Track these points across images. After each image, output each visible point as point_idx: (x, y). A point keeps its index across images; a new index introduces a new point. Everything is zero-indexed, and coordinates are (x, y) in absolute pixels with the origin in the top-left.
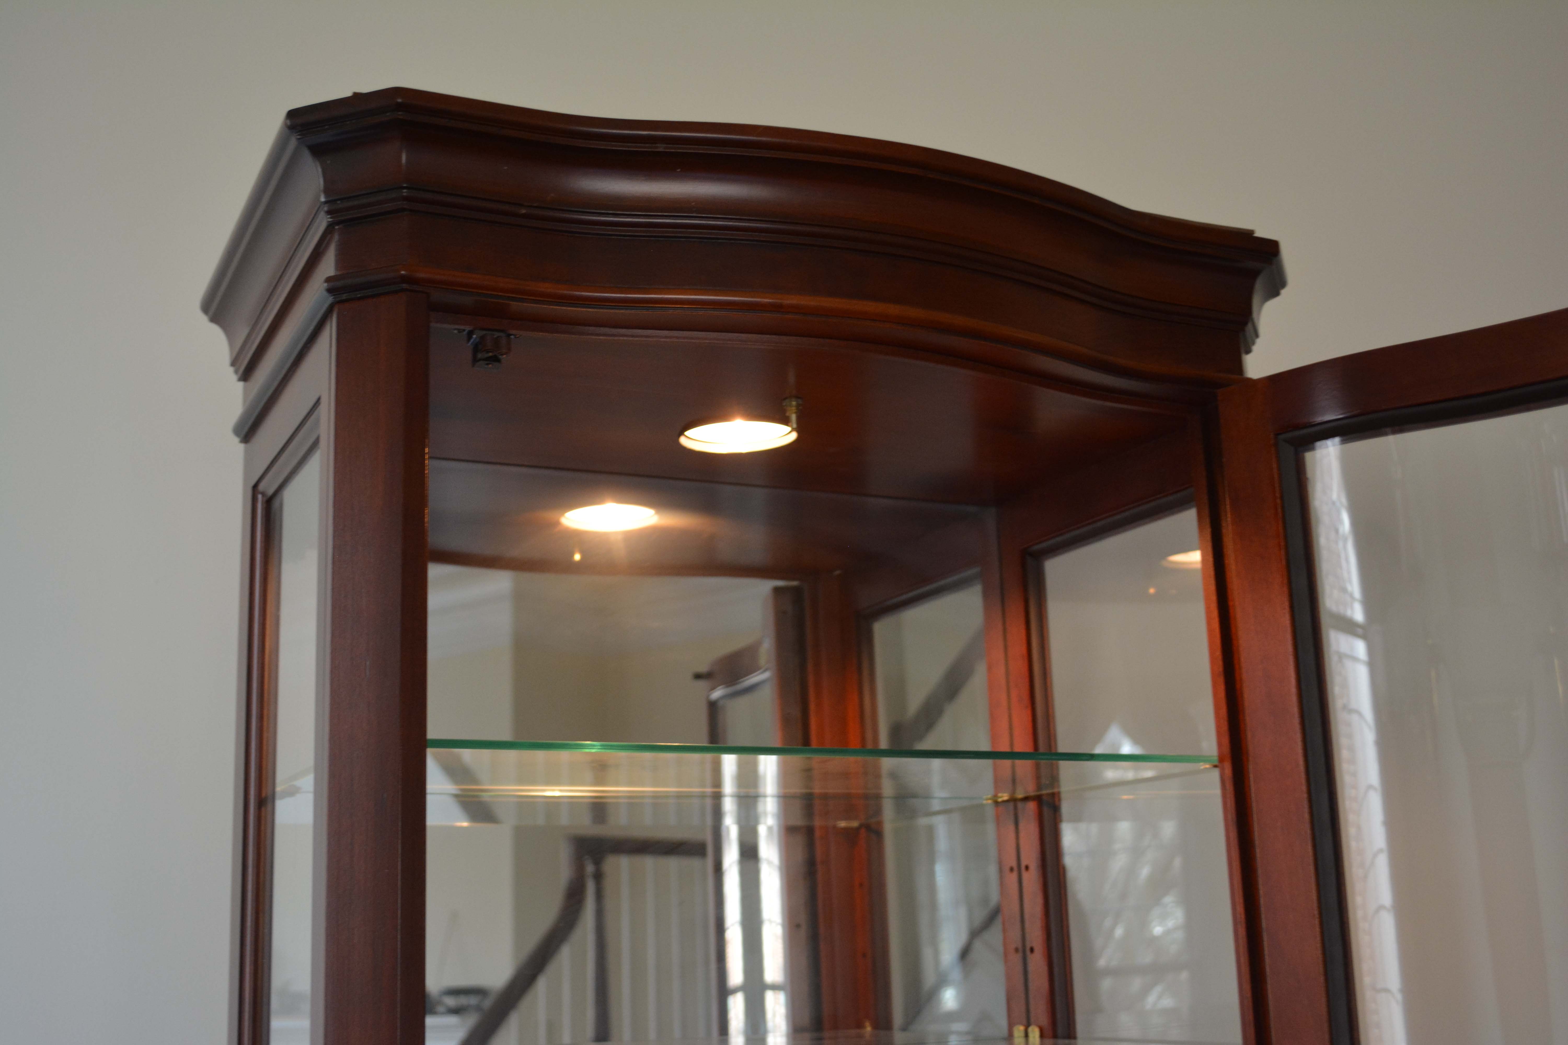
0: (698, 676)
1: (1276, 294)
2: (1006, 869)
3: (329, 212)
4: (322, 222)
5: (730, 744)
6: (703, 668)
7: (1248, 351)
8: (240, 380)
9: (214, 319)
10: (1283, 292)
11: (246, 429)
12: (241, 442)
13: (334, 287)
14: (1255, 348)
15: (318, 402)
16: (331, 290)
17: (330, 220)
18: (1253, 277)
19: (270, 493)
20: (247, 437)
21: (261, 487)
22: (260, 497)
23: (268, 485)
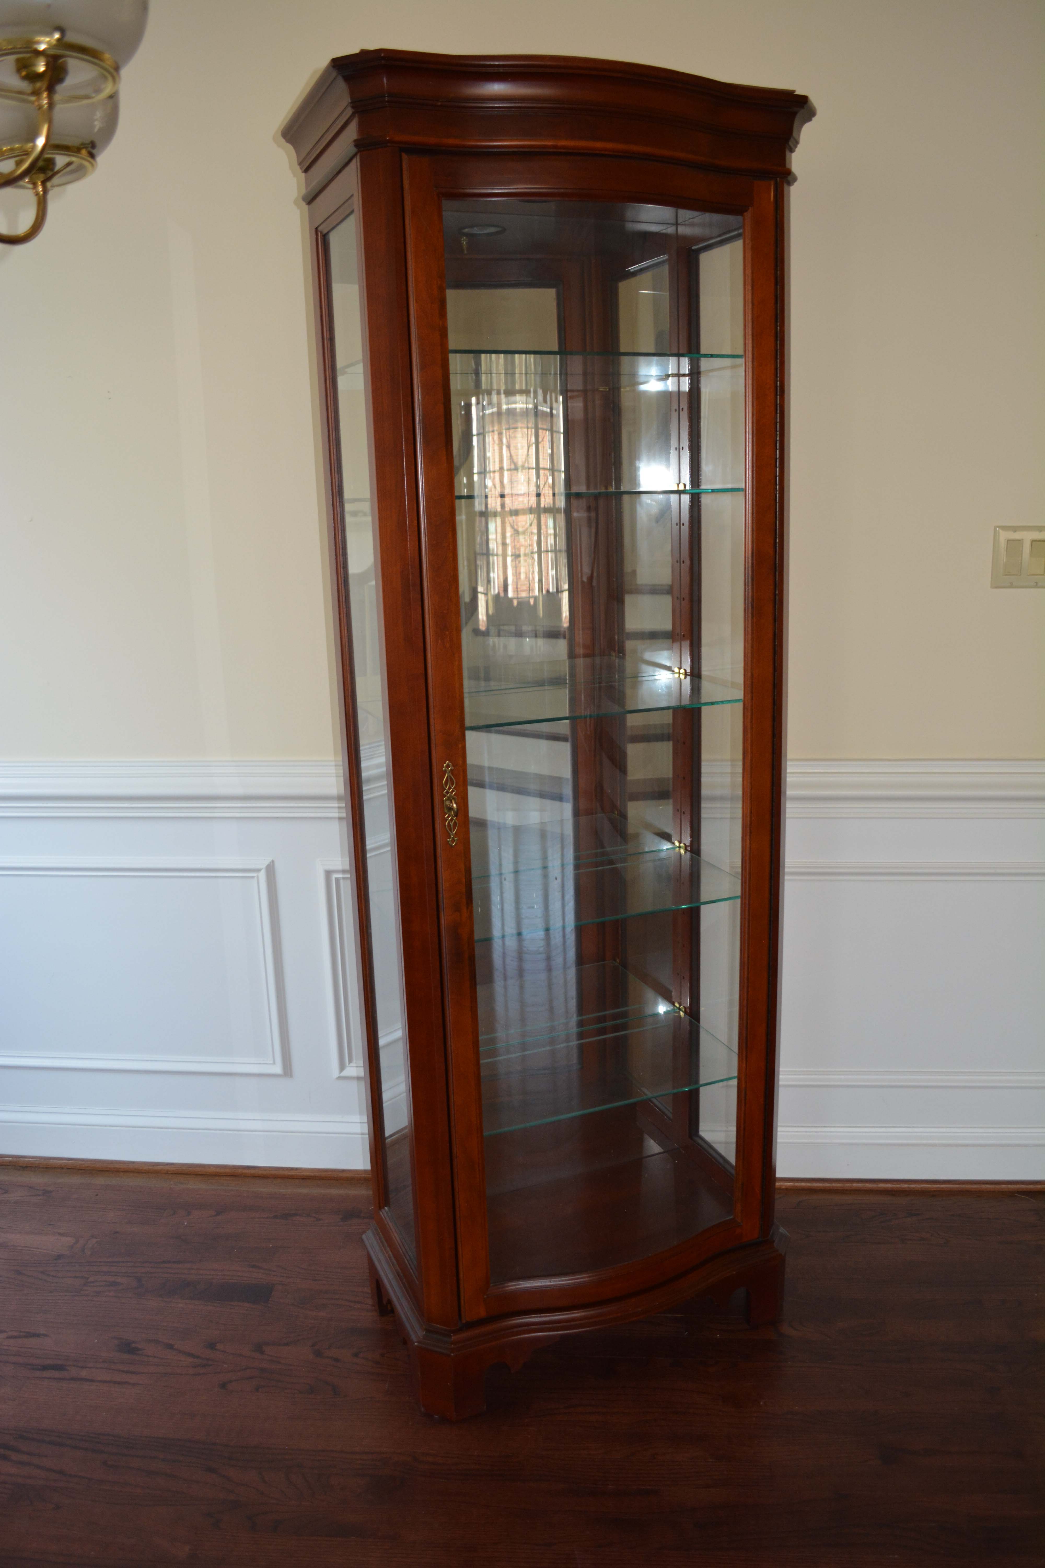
1: (809, 120)
2: (673, 407)
3: (353, 107)
4: (350, 111)
7: (792, 151)
8: (303, 172)
9: (288, 141)
10: (814, 119)
11: (310, 199)
12: (306, 204)
13: (358, 144)
15: (352, 196)
16: (356, 146)
17: (353, 111)
18: (794, 114)
19: (325, 232)
20: (309, 202)
21: (320, 229)
22: (319, 233)
23: (324, 229)
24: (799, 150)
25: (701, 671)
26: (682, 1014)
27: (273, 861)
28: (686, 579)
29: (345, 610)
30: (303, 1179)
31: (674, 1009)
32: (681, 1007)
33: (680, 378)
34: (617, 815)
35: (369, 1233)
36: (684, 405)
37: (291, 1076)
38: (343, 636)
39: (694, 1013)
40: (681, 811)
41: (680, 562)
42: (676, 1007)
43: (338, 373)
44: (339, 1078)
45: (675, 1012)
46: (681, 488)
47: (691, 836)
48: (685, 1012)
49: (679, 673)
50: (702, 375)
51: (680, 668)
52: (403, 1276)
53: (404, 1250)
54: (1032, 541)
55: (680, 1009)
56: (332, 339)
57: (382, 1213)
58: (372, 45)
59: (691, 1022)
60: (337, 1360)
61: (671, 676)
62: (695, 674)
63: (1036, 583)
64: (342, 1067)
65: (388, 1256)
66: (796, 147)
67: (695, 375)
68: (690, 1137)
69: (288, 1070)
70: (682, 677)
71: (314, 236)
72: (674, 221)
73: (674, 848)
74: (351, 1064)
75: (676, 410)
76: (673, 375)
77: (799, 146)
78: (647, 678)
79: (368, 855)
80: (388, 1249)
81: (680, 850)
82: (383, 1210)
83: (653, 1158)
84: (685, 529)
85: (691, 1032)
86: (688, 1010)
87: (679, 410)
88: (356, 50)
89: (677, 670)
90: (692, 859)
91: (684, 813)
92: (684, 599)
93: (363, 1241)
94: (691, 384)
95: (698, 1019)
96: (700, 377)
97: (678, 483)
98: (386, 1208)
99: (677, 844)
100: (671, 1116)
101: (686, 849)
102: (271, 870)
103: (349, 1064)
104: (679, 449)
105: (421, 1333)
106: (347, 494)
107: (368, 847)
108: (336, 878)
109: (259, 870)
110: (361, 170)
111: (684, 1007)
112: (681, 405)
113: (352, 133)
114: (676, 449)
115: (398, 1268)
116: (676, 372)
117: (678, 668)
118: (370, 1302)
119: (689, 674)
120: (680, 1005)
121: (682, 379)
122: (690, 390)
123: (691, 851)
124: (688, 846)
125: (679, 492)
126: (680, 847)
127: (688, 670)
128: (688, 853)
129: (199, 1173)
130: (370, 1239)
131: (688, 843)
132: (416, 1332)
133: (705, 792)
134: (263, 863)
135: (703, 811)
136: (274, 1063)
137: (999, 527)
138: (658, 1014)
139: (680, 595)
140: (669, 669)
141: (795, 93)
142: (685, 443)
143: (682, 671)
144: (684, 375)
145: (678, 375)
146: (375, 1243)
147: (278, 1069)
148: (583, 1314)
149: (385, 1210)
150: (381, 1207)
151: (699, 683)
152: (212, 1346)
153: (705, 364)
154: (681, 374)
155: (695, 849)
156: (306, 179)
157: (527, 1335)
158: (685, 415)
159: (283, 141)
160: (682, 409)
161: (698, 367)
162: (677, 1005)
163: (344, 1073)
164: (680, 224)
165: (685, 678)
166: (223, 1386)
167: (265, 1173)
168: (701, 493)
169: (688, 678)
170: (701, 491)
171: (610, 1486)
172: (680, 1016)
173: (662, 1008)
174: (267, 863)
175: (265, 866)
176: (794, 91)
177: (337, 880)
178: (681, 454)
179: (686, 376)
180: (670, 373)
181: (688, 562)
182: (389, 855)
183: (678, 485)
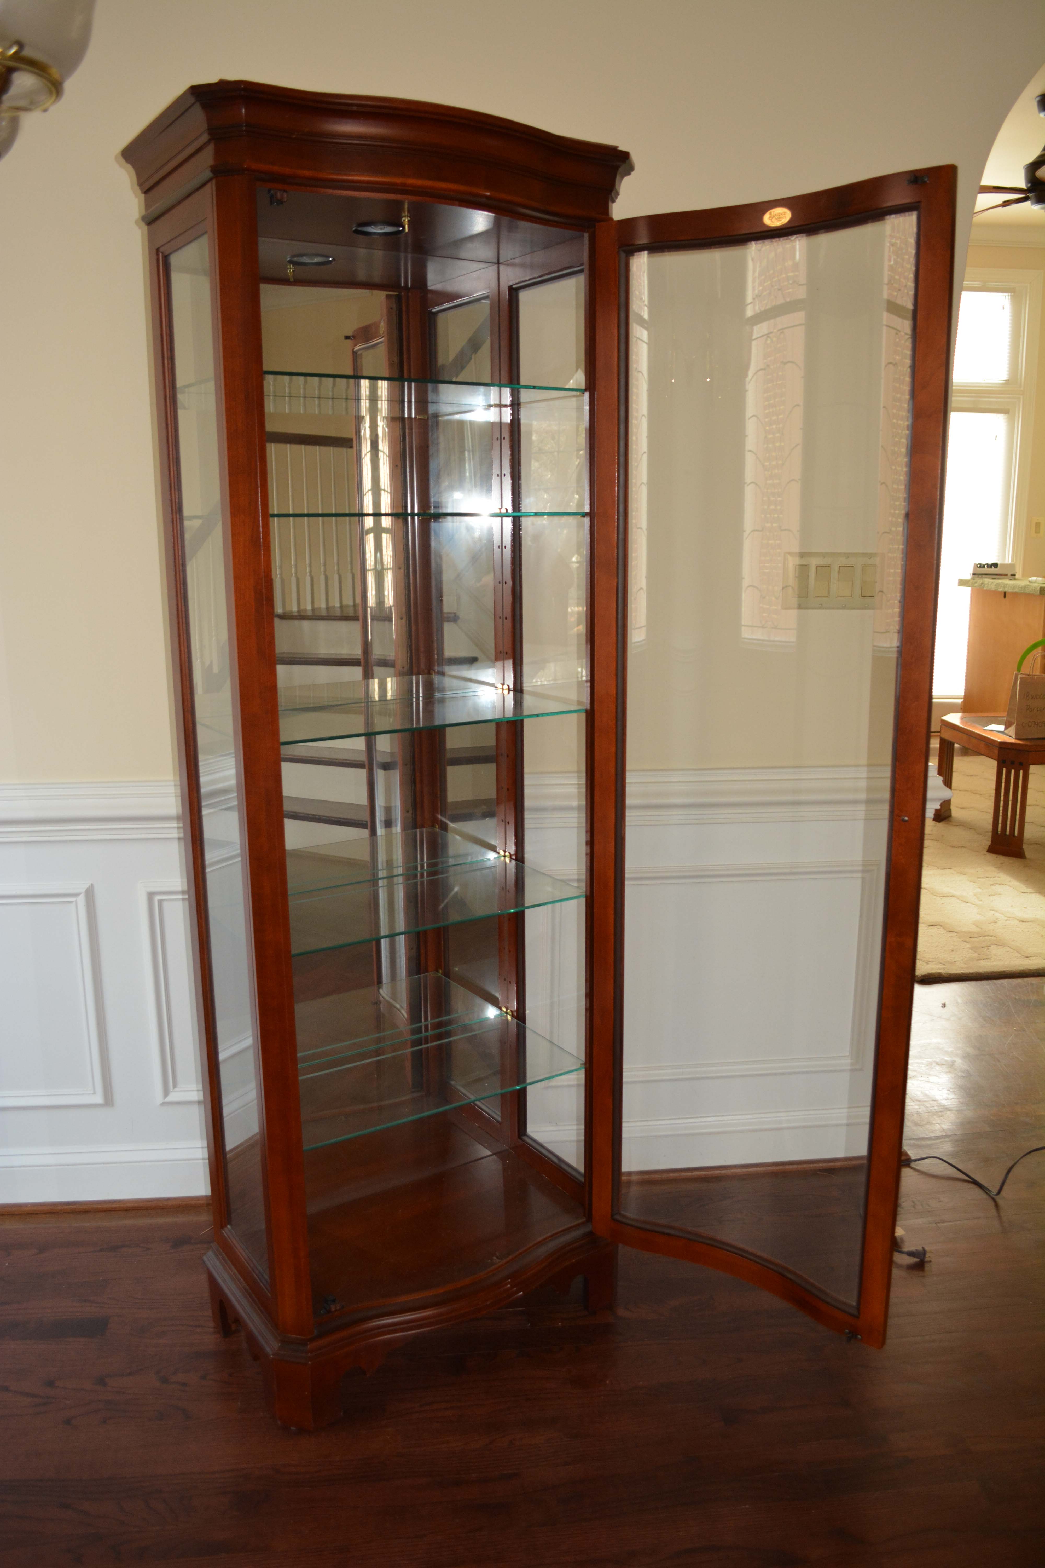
0: (347, 338)
1: (629, 174)
2: (495, 438)
3: (209, 133)
4: (206, 136)
5: (364, 374)
6: (350, 334)
7: (614, 201)
8: (143, 193)
9: (128, 162)
10: (633, 173)
11: (150, 221)
12: (147, 225)
13: (213, 169)
14: (618, 201)
15: (205, 218)
16: (212, 171)
17: (210, 137)
18: (616, 168)
19: (166, 253)
20: (149, 223)
21: (161, 250)
22: (161, 254)
23: (166, 249)
24: (619, 200)
25: (523, 687)
26: (509, 1017)
27: (92, 885)
28: (508, 599)
29: (184, 625)
30: (126, 1210)
31: (501, 1013)
32: (508, 1011)
33: (502, 408)
34: (438, 829)
35: (210, 1254)
36: (506, 434)
37: (113, 1105)
38: (183, 652)
39: (520, 1015)
40: (505, 821)
41: (502, 583)
42: (503, 1011)
43: (178, 391)
44: (163, 1104)
45: (504, 1016)
46: (503, 511)
47: (516, 844)
48: (512, 1016)
49: (503, 689)
50: (522, 406)
51: (503, 684)
52: (254, 1291)
53: (252, 1265)
54: (817, 566)
55: (507, 1013)
56: (172, 358)
57: (225, 1231)
58: (233, 75)
59: (518, 1025)
60: (184, 1384)
61: (496, 691)
62: (518, 690)
63: (821, 604)
64: (166, 1093)
65: (234, 1274)
66: (617, 198)
67: (515, 405)
68: (520, 1137)
69: (109, 1100)
70: (506, 692)
71: (155, 257)
72: (495, 260)
73: (499, 858)
74: (176, 1089)
75: (497, 439)
76: (496, 406)
77: (619, 197)
78: (472, 694)
79: (208, 870)
80: (233, 1267)
81: (505, 859)
82: (226, 1229)
83: (483, 1160)
84: (508, 552)
85: (518, 1035)
86: (515, 1014)
87: (501, 439)
88: (214, 79)
89: (500, 686)
90: (517, 866)
91: (508, 823)
92: (506, 618)
93: (204, 1262)
94: (512, 414)
95: (524, 1021)
96: (520, 408)
97: (500, 507)
98: (229, 1226)
99: (502, 853)
100: (499, 1119)
101: (511, 858)
102: (90, 894)
103: (173, 1089)
104: (501, 476)
105: (276, 1345)
106: (186, 512)
107: (207, 862)
108: (158, 900)
109: (77, 895)
110: (217, 195)
111: (511, 1011)
112: (502, 434)
113: (207, 157)
114: (498, 475)
115: (245, 1285)
116: (498, 402)
117: (502, 684)
118: (212, 1324)
119: (512, 689)
120: (507, 1009)
121: (503, 409)
122: (511, 421)
123: (516, 859)
124: (513, 855)
125: (501, 516)
126: (505, 856)
127: (511, 686)
128: (514, 862)
129: (17, 1213)
130: (212, 1260)
131: (513, 852)
132: (270, 1345)
133: (527, 803)
134: (81, 887)
135: (526, 821)
136: (94, 1093)
137: (789, 553)
138: (487, 1019)
139: (503, 614)
140: (493, 685)
141: (618, 149)
142: (507, 470)
143: (505, 687)
144: (506, 406)
145: (500, 406)
146: (218, 1263)
147: (99, 1099)
148: (435, 1312)
149: (227, 1228)
150: (223, 1226)
151: (522, 698)
152: (51, 1384)
153: (525, 396)
154: (503, 405)
155: (519, 857)
156: (146, 200)
157: (381, 1338)
158: (506, 445)
159: (123, 161)
160: (504, 438)
161: (518, 399)
162: (504, 1009)
163: (169, 1099)
164: (500, 263)
165: (509, 693)
166: (68, 1422)
167: (85, 1207)
168: (521, 516)
169: (512, 693)
170: (522, 514)
171: (473, 1475)
172: (507, 1019)
173: (491, 1012)
174: (87, 886)
175: (84, 890)
176: (618, 147)
177: (160, 902)
178: (503, 480)
179: (508, 407)
180: (492, 403)
181: (510, 583)
182: (239, 866)
183: (500, 509)
